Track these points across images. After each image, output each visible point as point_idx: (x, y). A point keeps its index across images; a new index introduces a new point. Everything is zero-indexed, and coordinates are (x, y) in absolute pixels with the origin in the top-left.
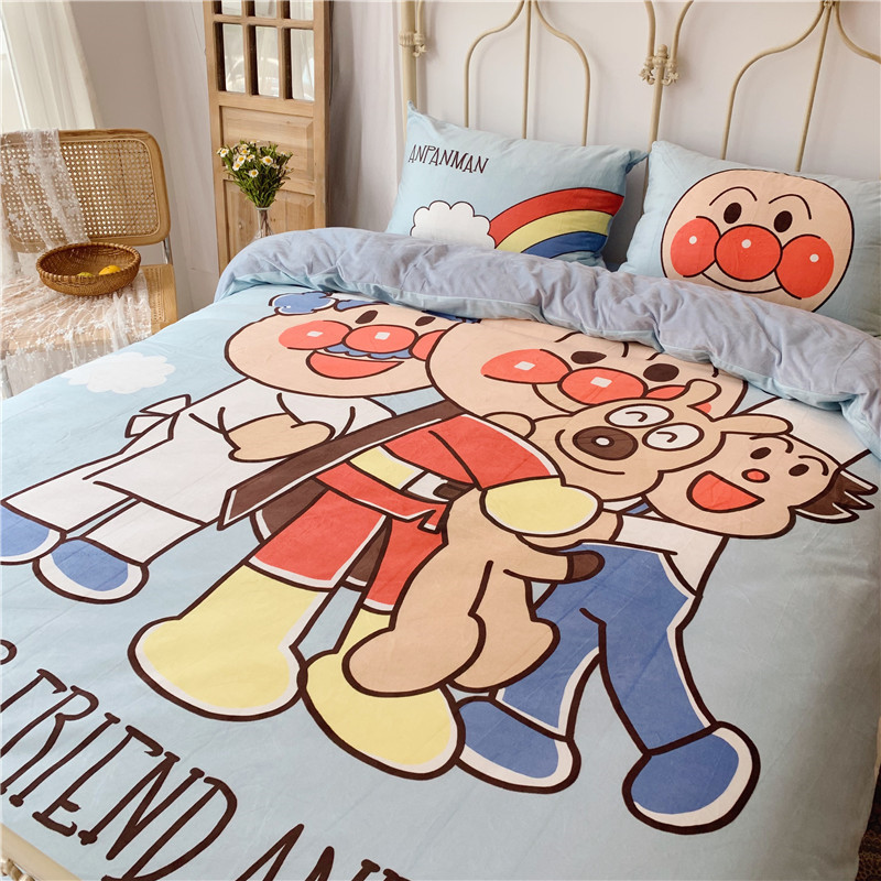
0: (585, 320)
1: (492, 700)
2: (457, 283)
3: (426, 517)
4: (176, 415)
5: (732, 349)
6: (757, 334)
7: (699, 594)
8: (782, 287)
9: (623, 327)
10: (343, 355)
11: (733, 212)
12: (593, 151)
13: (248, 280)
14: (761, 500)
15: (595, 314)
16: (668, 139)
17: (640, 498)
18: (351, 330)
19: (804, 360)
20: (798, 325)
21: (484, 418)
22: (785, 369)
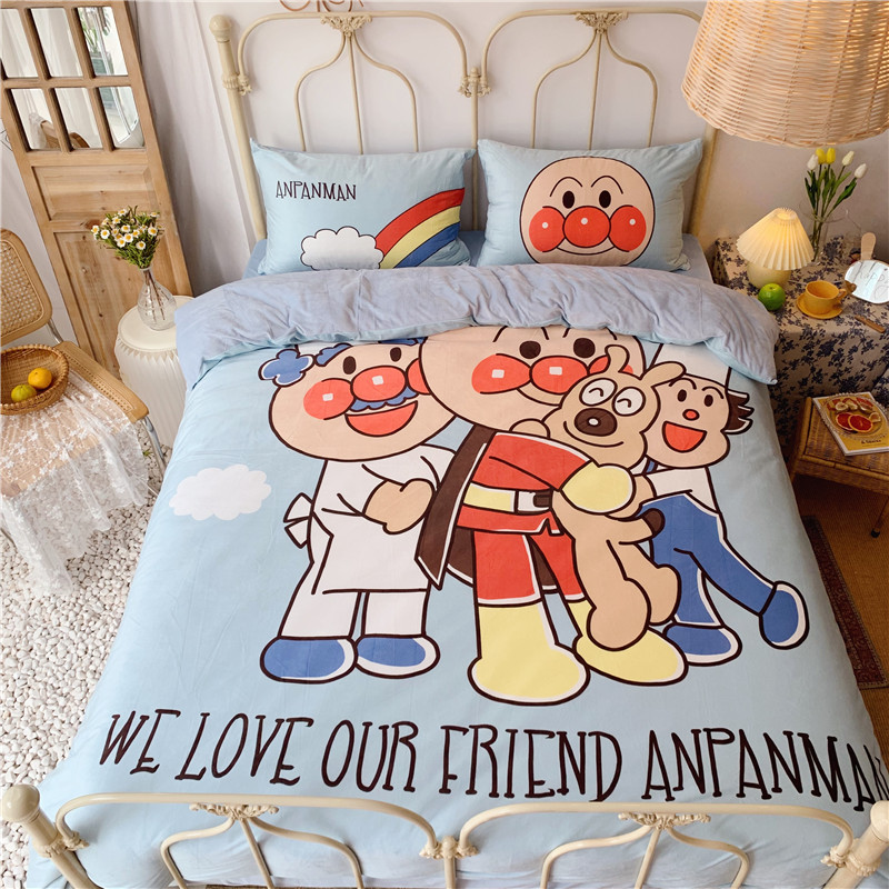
2: (404, 315)
4: (313, 514)
6: (637, 305)
7: (719, 512)
8: (615, 246)
10: (370, 411)
11: (569, 199)
14: (705, 433)
17: (645, 459)
18: (351, 383)
19: (675, 318)
21: (511, 431)
22: (664, 327)
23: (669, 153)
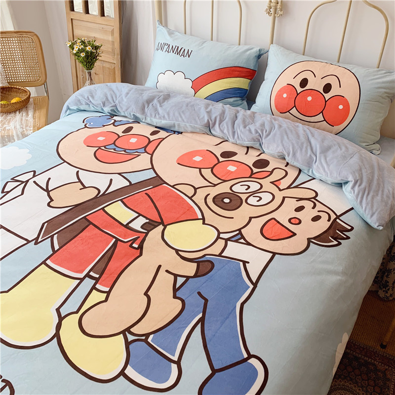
0: (229, 135)
1: (146, 341)
2: (171, 114)
3: (134, 241)
4: (27, 181)
5: (294, 154)
6: (306, 148)
7: (255, 285)
8: (325, 120)
9: (246, 140)
10: (112, 150)
11: (304, 83)
12: (243, 48)
13: (75, 109)
14: (294, 234)
15: (234, 133)
16: (278, 44)
17: (238, 232)
18: (119, 137)
19: (326, 162)
20: (326, 143)
21: (173, 187)
22: (318, 166)
23: (385, 73)
